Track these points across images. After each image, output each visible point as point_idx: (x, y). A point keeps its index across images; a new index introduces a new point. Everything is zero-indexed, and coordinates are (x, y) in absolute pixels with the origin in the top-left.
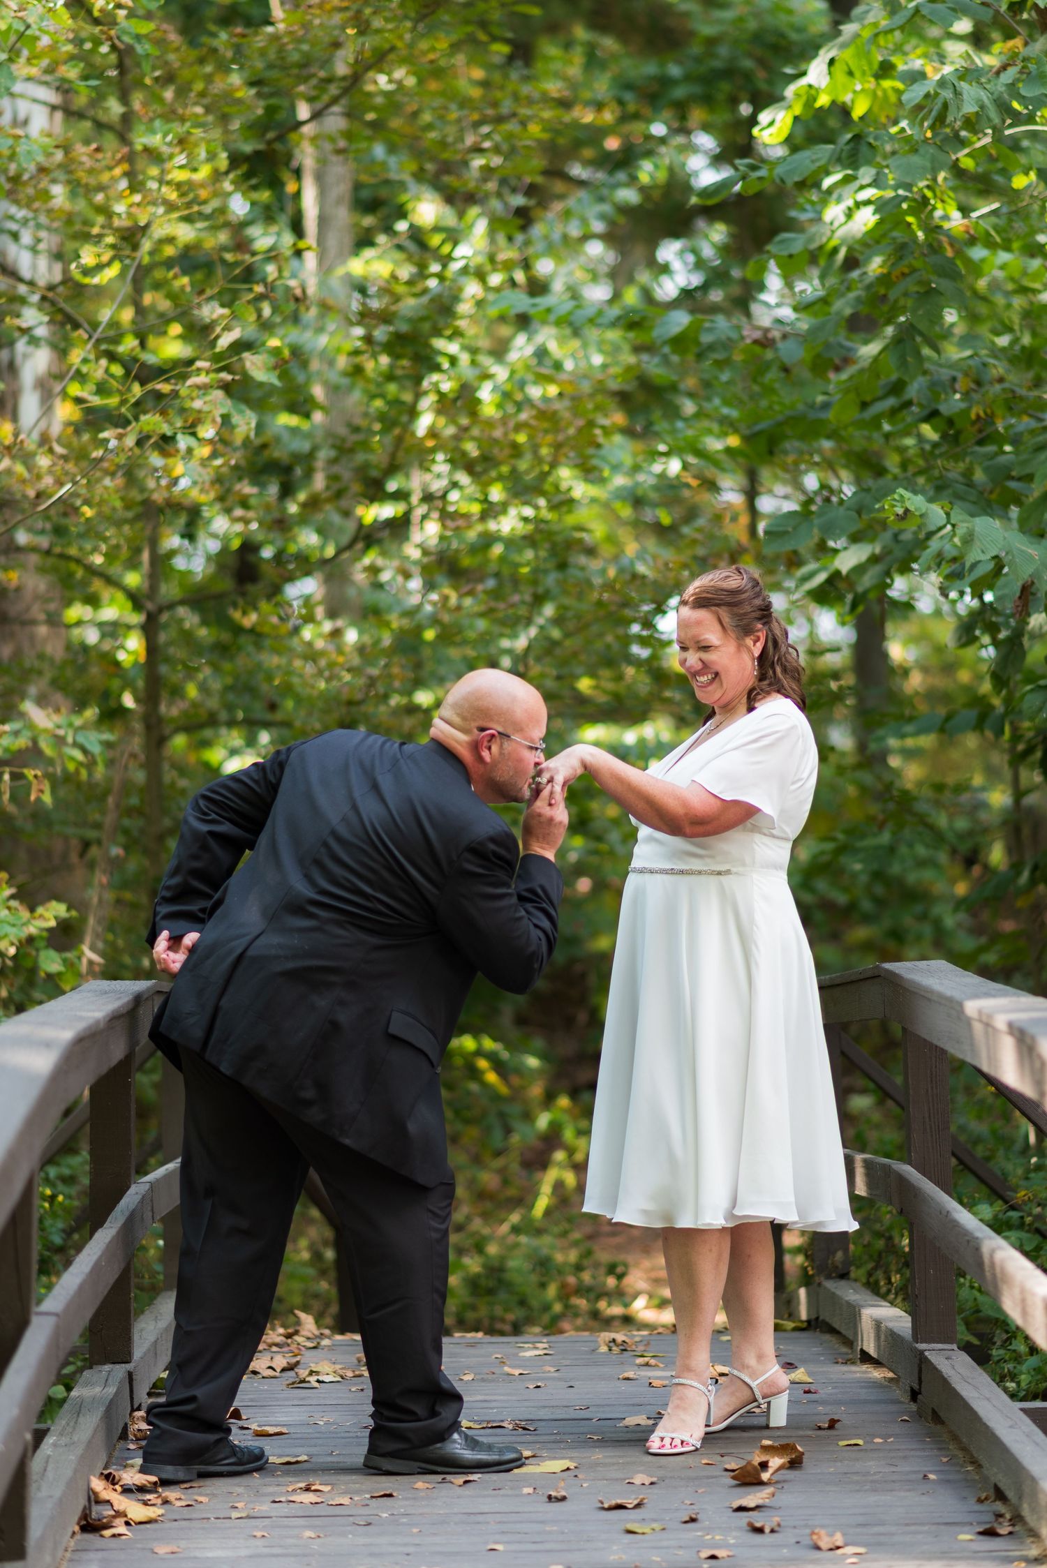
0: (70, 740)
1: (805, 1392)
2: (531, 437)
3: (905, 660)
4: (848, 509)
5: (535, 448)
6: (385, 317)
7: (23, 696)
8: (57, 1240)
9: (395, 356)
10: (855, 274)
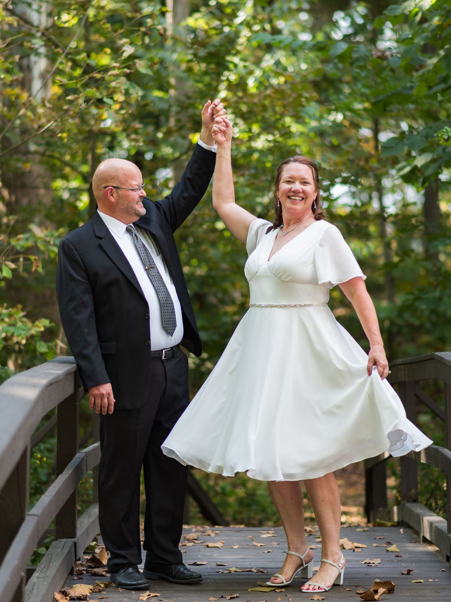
0: (52, 242)
1: (397, 556)
2: (272, 102)
3: (448, 211)
4: (422, 136)
5: (273, 107)
6: (203, 45)
7: (32, 221)
8: (44, 478)
9: (208, 63)
10: (426, 25)
